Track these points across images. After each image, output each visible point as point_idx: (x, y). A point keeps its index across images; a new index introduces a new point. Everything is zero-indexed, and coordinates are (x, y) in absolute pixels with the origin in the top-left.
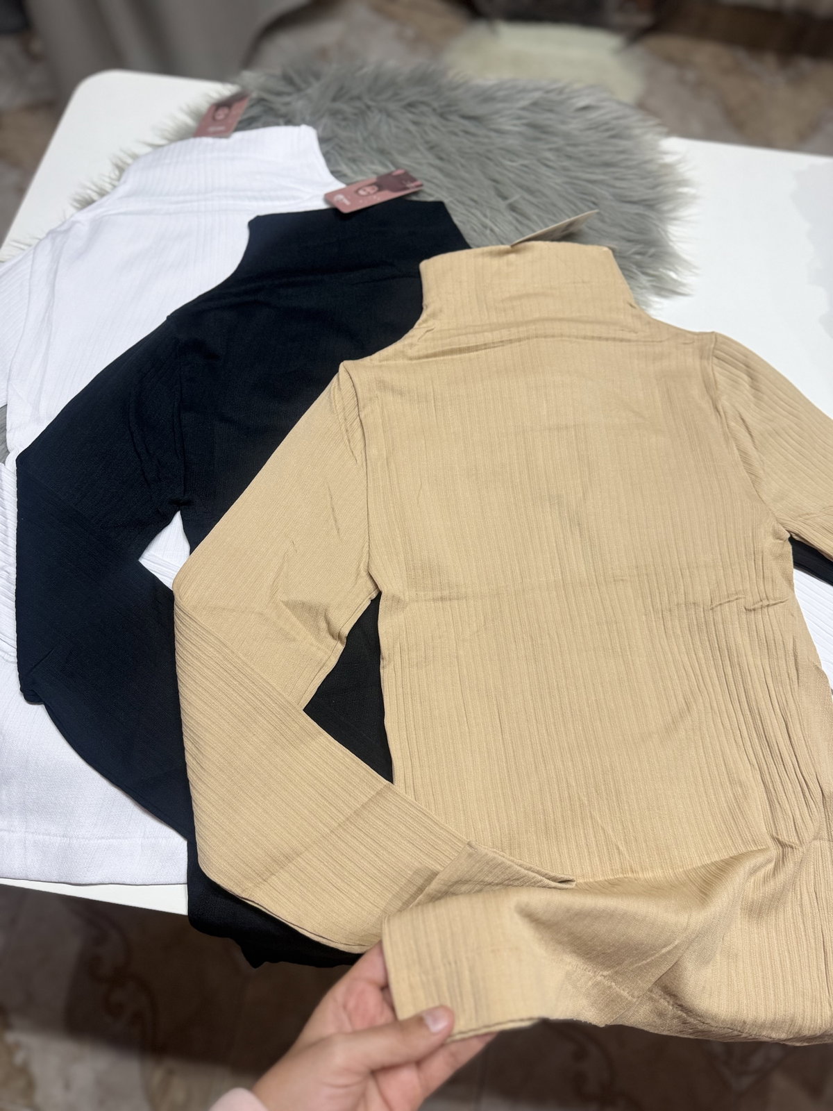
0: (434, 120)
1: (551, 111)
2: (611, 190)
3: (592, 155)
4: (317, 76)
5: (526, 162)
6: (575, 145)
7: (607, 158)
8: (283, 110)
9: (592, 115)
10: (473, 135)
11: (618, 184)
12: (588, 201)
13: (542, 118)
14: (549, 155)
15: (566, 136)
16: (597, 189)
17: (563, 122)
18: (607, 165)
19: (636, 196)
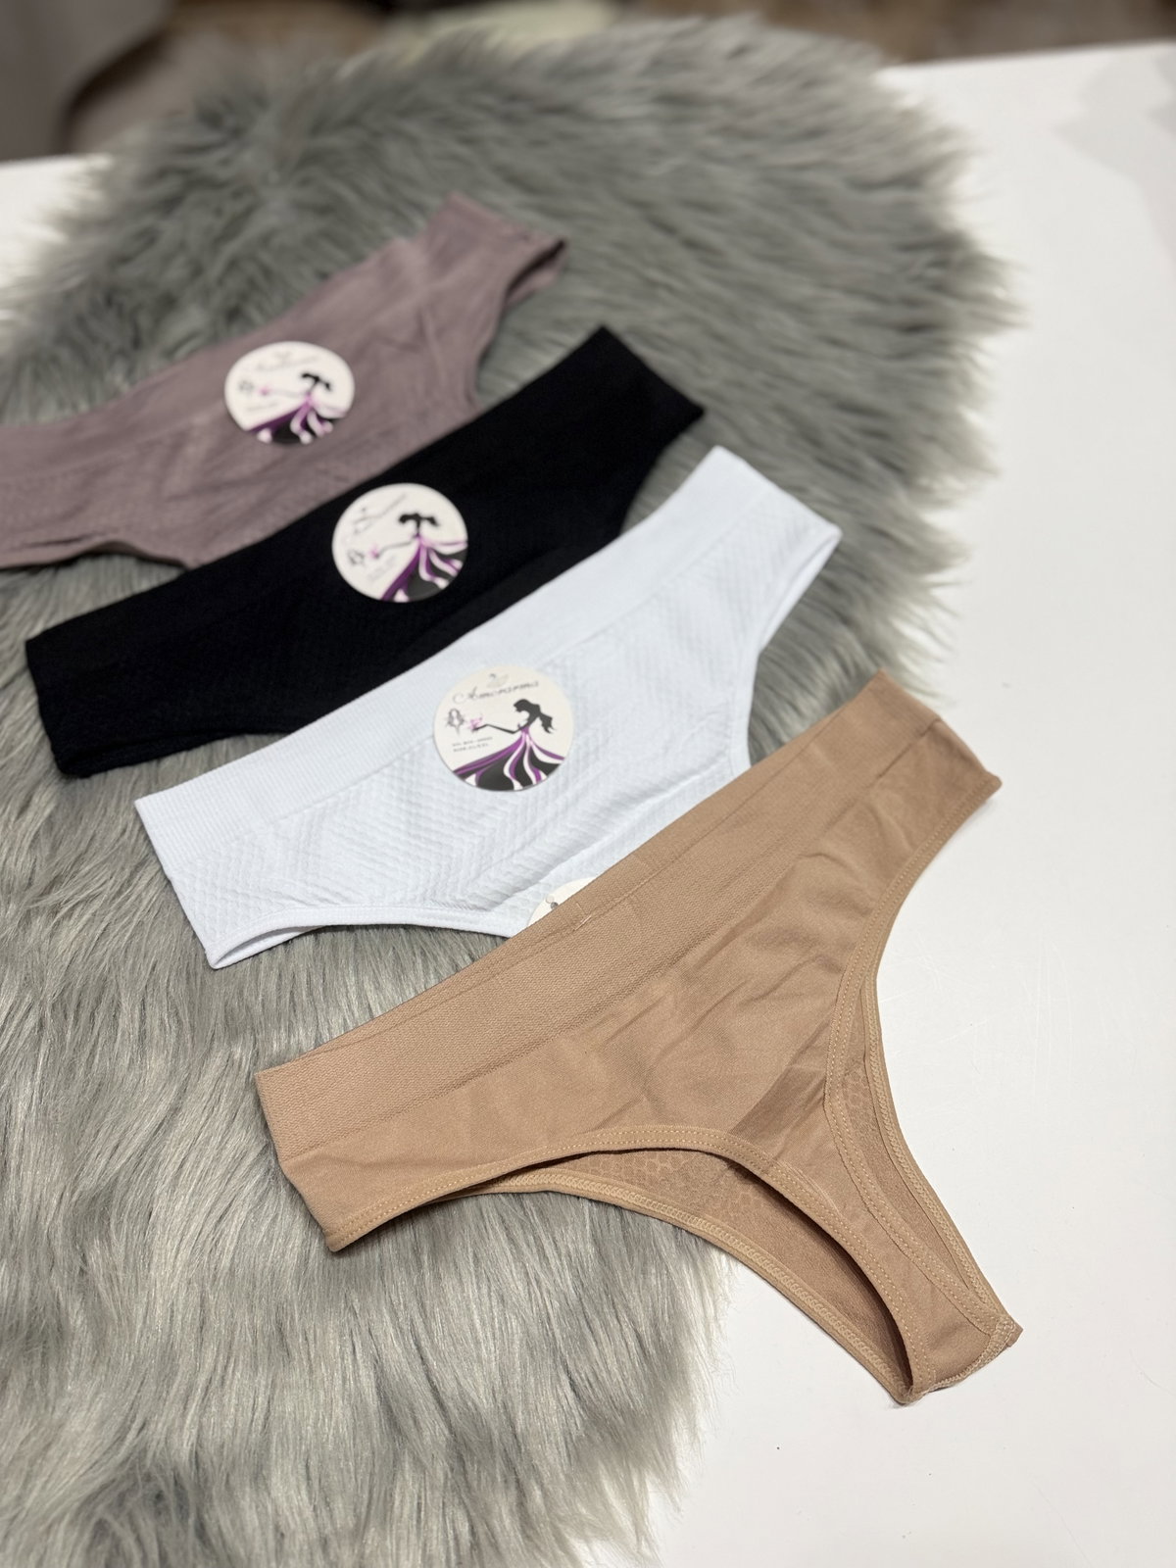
4: (260, 101)
7: (811, 121)
8: (223, 174)
13: (678, 82)
15: (727, 102)
18: (814, 134)
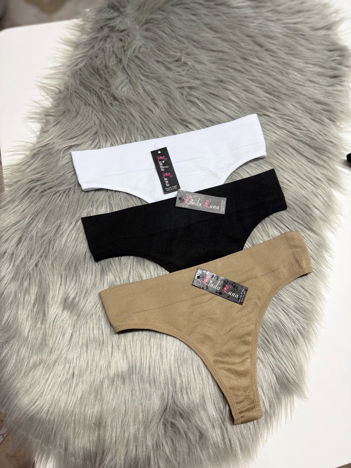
2: (307, 25)
11: (308, 21)
12: (298, 34)
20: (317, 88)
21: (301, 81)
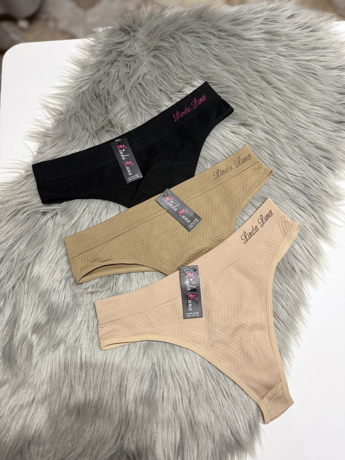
0: (215, 41)
1: (275, 21)
2: (320, 64)
3: (304, 45)
5: (271, 56)
6: (293, 40)
9: (297, 20)
10: (239, 46)
11: (322, 59)
12: (309, 72)
14: (281, 49)
16: (312, 64)
17: (283, 28)
19: (335, 64)
20: (320, 133)
21: (304, 124)
